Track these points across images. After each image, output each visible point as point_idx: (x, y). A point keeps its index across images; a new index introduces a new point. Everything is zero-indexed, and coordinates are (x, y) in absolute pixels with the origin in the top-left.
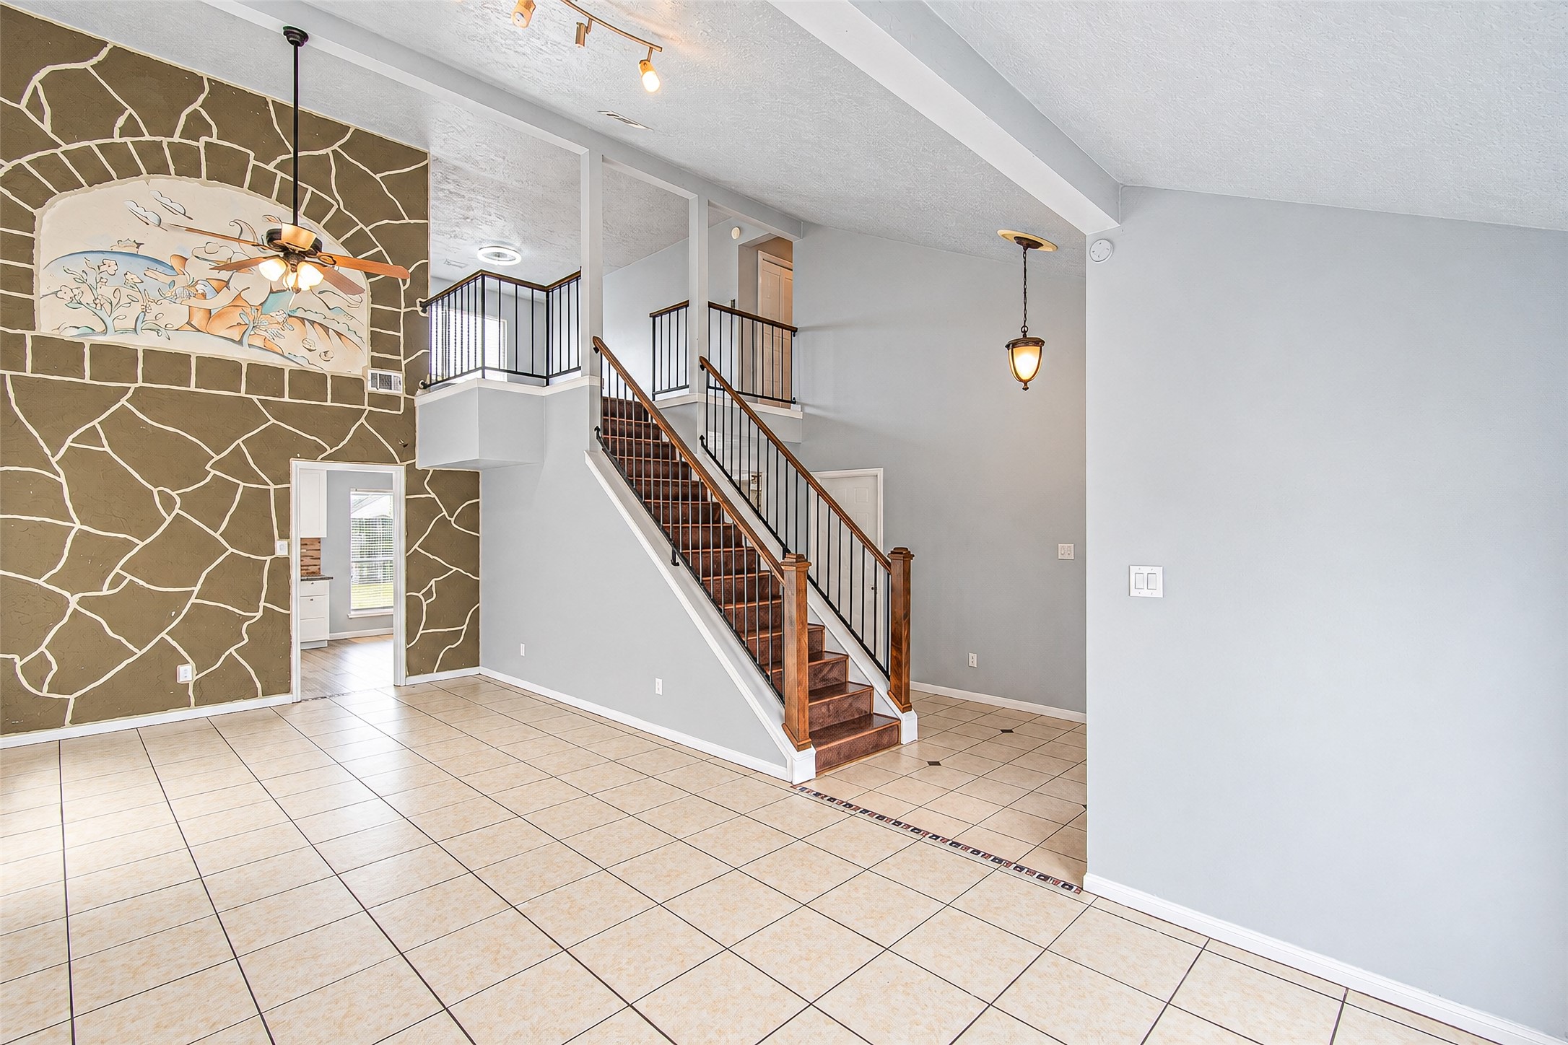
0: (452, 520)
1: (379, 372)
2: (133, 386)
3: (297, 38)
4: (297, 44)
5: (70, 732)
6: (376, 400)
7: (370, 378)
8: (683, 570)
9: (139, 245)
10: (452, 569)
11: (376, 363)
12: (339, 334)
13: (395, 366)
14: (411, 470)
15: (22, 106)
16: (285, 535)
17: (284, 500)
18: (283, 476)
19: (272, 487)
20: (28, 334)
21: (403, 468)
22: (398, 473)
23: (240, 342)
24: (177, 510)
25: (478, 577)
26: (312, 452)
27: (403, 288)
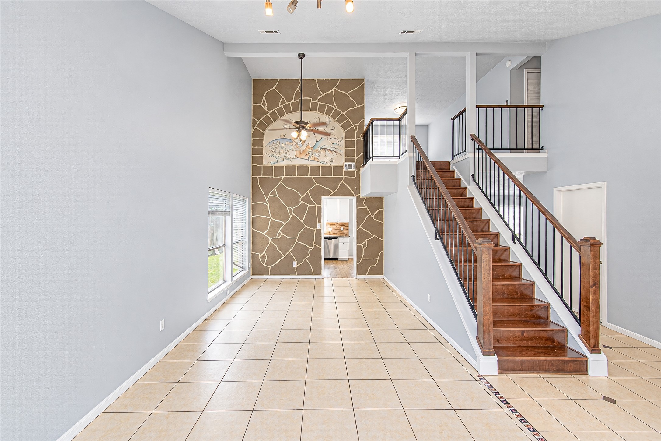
0: (373, 217)
1: (348, 163)
2: (283, 177)
3: (301, 56)
4: (301, 58)
5: (269, 277)
6: (347, 173)
7: (345, 166)
8: (439, 242)
9: (284, 135)
10: (373, 236)
11: (347, 160)
12: (335, 152)
13: (353, 160)
14: (358, 198)
15: (261, 105)
16: (320, 222)
17: (320, 209)
18: (320, 202)
19: (316, 206)
20: (262, 165)
21: (356, 197)
22: (354, 199)
23: (308, 160)
24: (293, 214)
25: (383, 239)
26: (327, 194)
27: (356, 132)
